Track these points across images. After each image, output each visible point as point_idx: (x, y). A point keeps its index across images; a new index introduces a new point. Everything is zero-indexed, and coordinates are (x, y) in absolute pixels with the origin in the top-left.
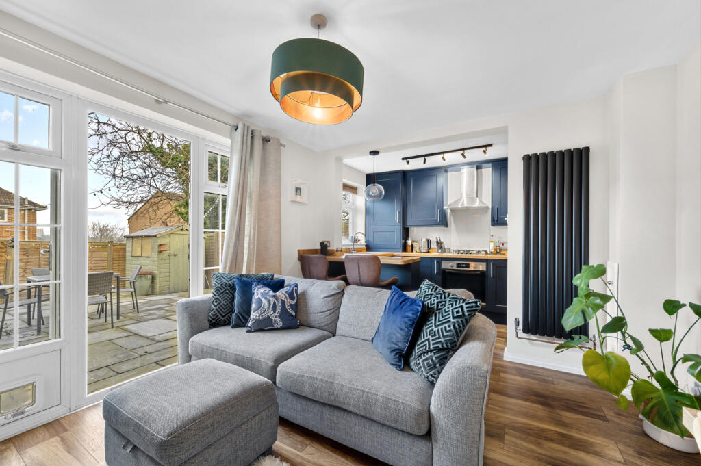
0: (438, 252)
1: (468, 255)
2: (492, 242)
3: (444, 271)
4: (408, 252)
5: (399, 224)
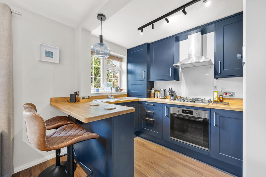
2: (216, 92)
4: (151, 98)
5: (145, 79)
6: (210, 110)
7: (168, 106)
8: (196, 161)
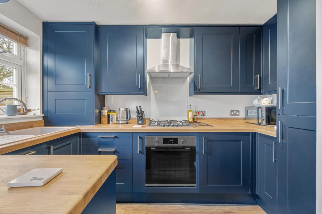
0: (139, 124)
1: (170, 127)
2: (191, 111)
3: (148, 149)
4: (103, 124)
5: (91, 90)
6: (197, 134)
7: (142, 136)
8: (181, 206)
